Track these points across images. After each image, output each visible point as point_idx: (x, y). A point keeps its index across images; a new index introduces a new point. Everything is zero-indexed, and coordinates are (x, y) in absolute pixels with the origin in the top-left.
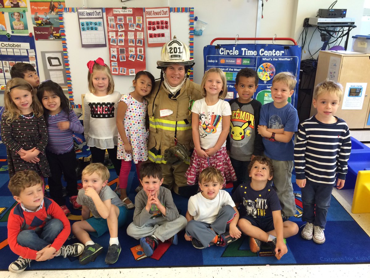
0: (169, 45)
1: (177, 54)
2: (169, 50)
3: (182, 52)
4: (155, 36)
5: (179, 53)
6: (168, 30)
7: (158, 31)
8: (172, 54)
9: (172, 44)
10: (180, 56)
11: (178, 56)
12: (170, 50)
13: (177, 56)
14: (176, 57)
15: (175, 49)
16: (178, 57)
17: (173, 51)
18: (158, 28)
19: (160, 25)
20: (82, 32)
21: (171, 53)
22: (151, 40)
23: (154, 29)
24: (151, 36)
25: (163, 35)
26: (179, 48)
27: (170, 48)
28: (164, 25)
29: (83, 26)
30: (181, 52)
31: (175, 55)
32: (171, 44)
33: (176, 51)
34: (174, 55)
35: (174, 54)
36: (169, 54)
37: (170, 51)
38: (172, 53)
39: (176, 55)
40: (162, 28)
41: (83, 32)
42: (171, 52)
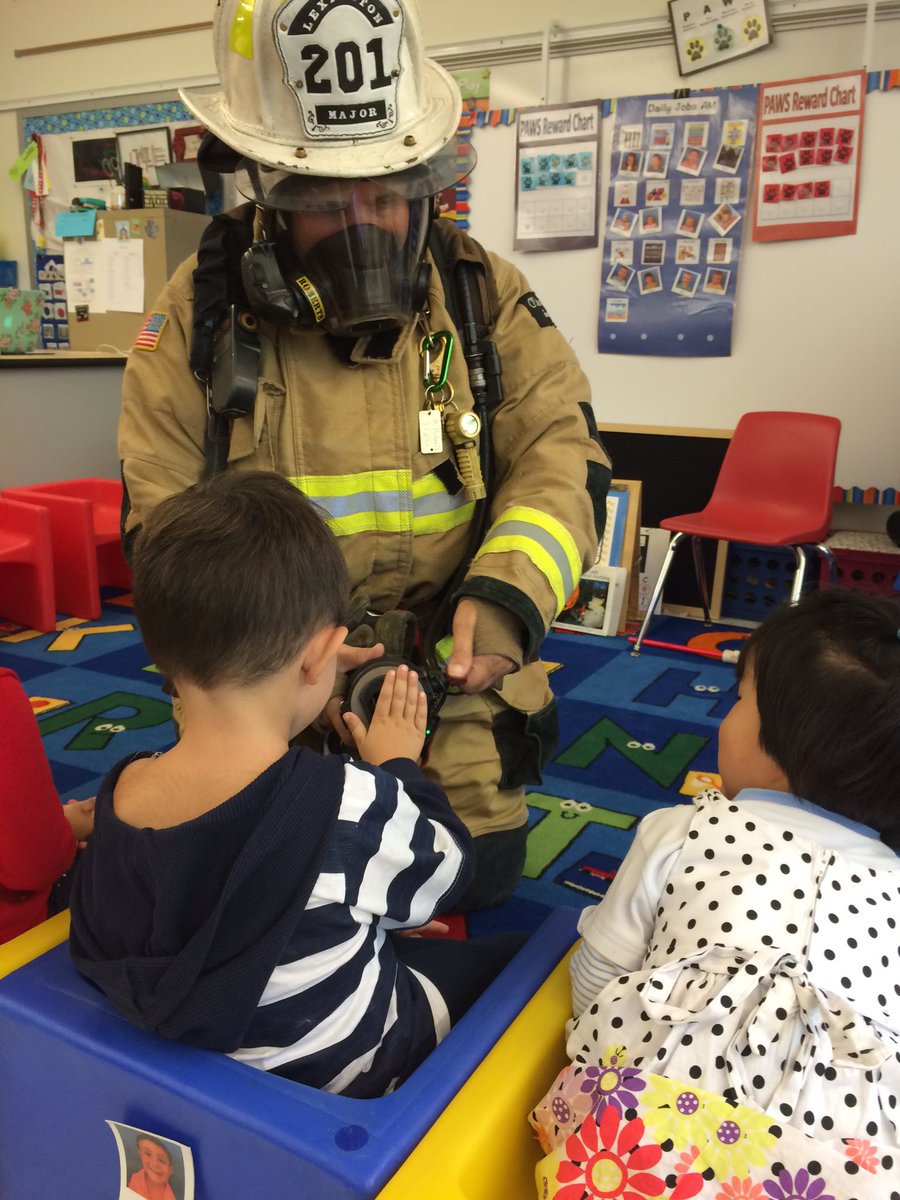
0: (296, 28)
1: (366, 94)
2: (299, 67)
3: (395, 74)
4: (789, 192)
5: (375, 85)
6: (849, 169)
7: (802, 175)
8: (322, 99)
9: (322, 14)
10: (380, 107)
11: (373, 112)
12: (309, 62)
13: (363, 114)
14: (358, 120)
15: (349, 56)
16: (368, 119)
17: (329, 71)
18: (806, 159)
19: (817, 147)
20: (521, 193)
21: (313, 87)
22: (771, 214)
23: (788, 165)
24: (771, 194)
25: (822, 190)
26: (375, 46)
27: (307, 52)
28: (834, 148)
29: (527, 170)
30: (387, 72)
31: (347, 109)
32: (314, 15)
33: (351, 75)
34: (338, 108)
35: (338, 97)
36: (303, 94)
37: (311, 73)
38: (325, 87)
39: (358, 107)
40: (825, 159)
41: (524, 196)
42: (318, 78)
